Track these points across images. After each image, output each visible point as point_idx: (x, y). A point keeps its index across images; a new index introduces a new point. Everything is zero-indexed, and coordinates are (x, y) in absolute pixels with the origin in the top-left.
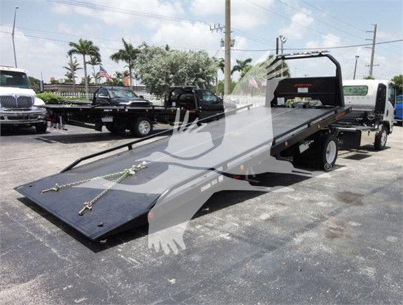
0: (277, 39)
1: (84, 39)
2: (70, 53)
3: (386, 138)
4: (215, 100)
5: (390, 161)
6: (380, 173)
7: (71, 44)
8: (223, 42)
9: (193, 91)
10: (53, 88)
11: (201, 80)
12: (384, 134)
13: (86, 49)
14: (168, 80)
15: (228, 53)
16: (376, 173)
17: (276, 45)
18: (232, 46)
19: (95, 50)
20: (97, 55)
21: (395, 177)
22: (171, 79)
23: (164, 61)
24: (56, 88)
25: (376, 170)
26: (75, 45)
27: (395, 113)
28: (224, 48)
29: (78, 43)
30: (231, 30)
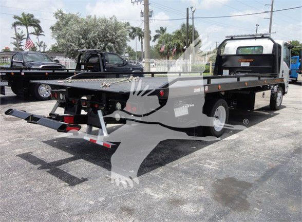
0: (188, 9)
1: (26, 13)
2: (15, 25)
3: (281, 98)
4: (122, 63)
5: (285, 125)
6: (275, 142)
7: (15, 17)
8: (142, 13)
9: (99, 54)
10: (3, 56)
11: (110, 44)
12: (280, 94)
13: (28, 21)
14: (80, 45)
15: (147, 23)
16: (270, 143)
17: (186, 14)
18: (151, 16)
19: (36, 23)
20: (39, 27)
21: (291, 147)
22: (83, 44)
23: (76, 27)
24: (6, 56)
25: (271, 138)
26: (19, 18)
27: (290, 73)
28: (143, 18)
29: (21, 16)
30: (149, 2)
